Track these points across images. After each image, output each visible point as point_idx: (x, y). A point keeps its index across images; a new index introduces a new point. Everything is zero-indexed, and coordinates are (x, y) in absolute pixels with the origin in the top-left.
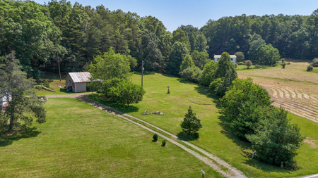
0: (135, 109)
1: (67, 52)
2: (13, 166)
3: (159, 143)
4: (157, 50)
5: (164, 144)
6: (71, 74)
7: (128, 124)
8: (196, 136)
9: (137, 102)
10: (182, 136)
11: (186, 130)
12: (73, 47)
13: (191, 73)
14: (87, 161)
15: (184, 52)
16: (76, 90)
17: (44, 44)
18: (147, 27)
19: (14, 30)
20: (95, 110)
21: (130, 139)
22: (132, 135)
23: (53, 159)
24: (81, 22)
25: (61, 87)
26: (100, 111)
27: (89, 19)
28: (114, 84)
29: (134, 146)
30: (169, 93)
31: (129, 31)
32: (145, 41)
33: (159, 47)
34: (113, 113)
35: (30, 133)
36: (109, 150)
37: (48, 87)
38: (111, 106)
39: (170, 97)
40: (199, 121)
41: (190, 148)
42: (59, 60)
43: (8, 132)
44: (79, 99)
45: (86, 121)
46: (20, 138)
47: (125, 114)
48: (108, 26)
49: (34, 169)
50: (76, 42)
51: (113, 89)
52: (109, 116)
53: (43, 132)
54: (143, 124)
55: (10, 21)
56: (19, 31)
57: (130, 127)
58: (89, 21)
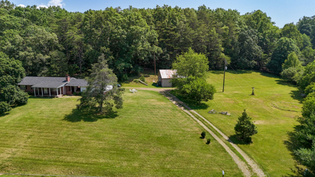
0: (205, 107)
1: (162, 51)
2: (90, 136)
3: (205, 140)
4: (257, 47)
5: (208, 142)
6: (161, 71)
7: (188, 119)
8: (248, 141)
9: (207, 101)
10: (233, 139)
11: (238, 133)
12: (168, 47)
13: (293, 74)
14: (137, 143)
15: (292, 50)
16: (163, 85)
17: (142, 46)
18: (247, 23)
19: (121, 35)
20: (169, 103)
21: (181, 132)
22: (185, 129)
23: (116, 136)
24: (178, 24)
25: (154, 81)
26: (173, 105)
27: (186, 20)
28: (188, 82)
29: (181, 139)
30: (253, 94)
31: (226, 29)
32: (242, 38)
33: (260, 44)
34: (182, 108)
35: (111, 115)
36: (158, 138)
37: (143, 80)
38: (184, 102)
39: (253, 98)
40: (253, 126)
41: (234, 150)
42: (156, 59)
43: (99, 112)
44: (161, 93)
45: (155, 112)
46: (103, 117)
47: (192, 111)
48: (203, 25)
49: (101, 140)
50: (171, 43)
51: (186, 86)
52: (177, 110)
53: (120, 115)
54: (203, 121)
55: (119, 29)
56: (124, 36)
57: (188, 122)
58: (185, 23)
